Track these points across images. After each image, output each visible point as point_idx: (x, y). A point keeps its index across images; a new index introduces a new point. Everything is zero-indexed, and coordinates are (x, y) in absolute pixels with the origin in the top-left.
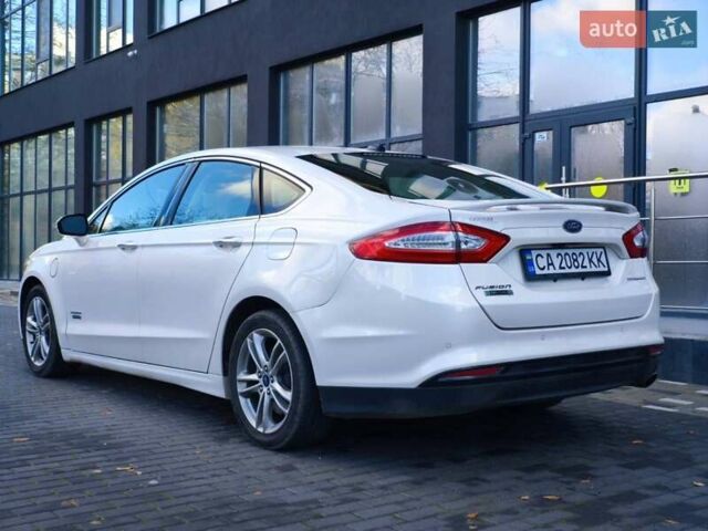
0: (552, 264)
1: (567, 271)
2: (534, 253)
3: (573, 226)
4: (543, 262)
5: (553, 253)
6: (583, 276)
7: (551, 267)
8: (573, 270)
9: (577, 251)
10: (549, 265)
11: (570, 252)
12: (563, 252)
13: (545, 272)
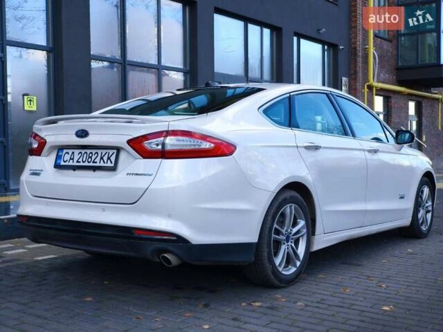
0: (73, 159)
1: (82, 164)
2: (65, 151)
3: (83, 134)
4: (67, 157)
5: (77, 152)
6: (95, 169)
7: (71, 161)
8: (86, 164)
9: (94, 151)
10: (71, 159)
11: (88, 151)
12: (83, 151)
13: (67, 163)
